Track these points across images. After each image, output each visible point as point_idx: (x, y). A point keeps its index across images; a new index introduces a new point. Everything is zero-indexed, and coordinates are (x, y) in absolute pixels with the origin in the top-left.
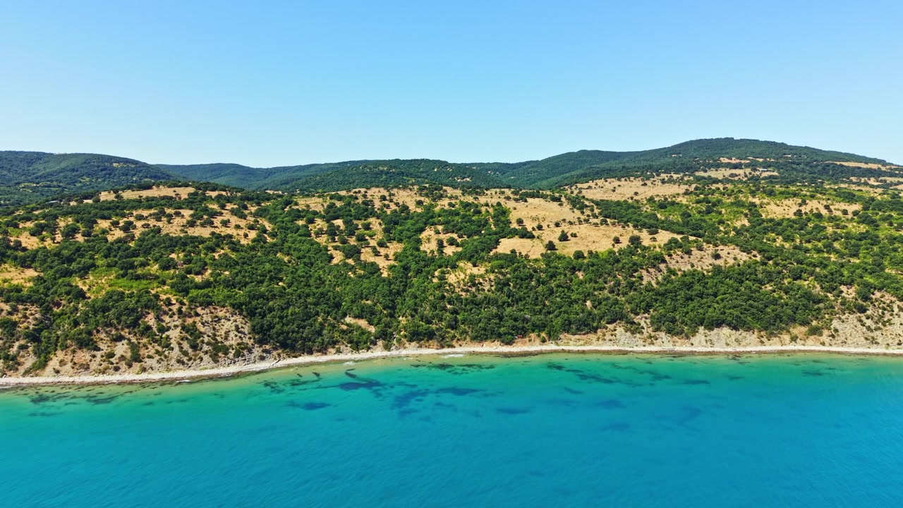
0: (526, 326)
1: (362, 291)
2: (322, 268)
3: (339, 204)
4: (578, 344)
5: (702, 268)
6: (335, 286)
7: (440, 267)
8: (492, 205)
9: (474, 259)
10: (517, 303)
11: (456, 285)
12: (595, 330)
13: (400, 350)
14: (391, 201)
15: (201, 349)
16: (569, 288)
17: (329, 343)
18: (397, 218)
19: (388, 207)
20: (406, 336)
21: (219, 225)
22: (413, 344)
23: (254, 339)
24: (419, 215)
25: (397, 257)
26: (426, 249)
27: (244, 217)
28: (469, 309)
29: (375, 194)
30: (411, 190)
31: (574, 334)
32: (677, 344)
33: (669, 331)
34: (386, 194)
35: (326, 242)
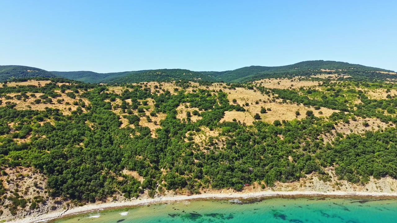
0: (250, 176)
1: (136, 149)
2: (114, 130)
3: (131, 90)
4: (288, 189)
5: (358, 133)
6: (120, 144)
7: (189, 130)
8: (217, 92)
9: (210, 125)
10: (242, 158)
11: (200, 144)
12: (298, 179)
13: (161, 197)
14: (160, 88)
15: (3, 203)
16: (275, 147)
17: (108, 193)
18: (163, 99)
19: (158, 92)
20: (165, 185)
21: (56, 103)
22: (171, 191)
23: (49, 192)
24: (176, 97)
25: (162, 123)
26: (179, 118)
27: (74, 97)
28: (210, 163)
29: (152, 85)
30: (171, 83)
31: (284, 182)
32: (357, 190)
33: (350, 180)
34: (158, 85)
35: (119, 113)
